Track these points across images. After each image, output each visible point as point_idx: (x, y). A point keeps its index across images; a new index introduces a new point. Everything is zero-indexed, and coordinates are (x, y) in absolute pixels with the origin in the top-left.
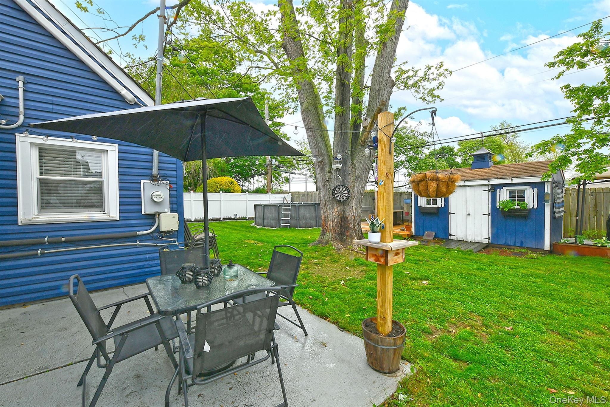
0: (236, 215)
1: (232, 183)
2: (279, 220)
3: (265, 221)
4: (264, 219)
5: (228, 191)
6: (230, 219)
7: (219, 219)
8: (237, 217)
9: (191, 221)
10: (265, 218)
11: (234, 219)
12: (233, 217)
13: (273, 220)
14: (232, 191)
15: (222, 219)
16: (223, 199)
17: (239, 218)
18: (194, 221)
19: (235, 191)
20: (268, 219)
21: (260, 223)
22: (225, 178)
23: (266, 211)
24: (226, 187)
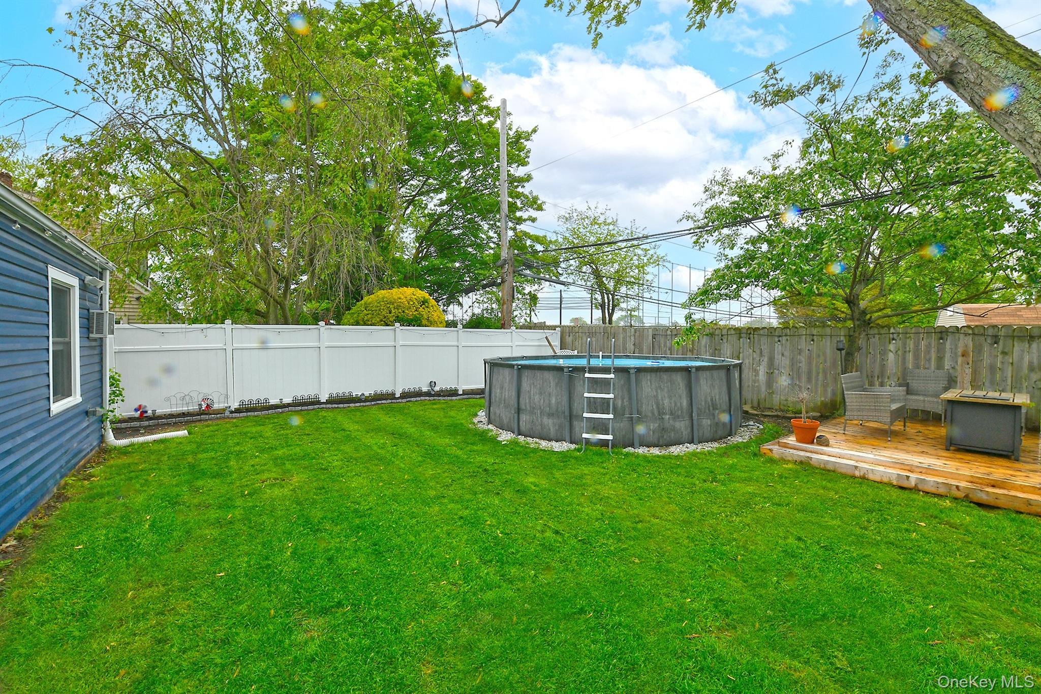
0: (432, 384)
1: (424, 302)
2: (572, 417)
3: (524, 417)
4: (519, 411)
5: (415, 322)
6: (419, 394)
7: (391, 396)
8: (437, 389)
9: (319, 403)
10: (523, 407)
11: (428, 394)
12: (425, 389)
13: (550, 415)
14: (424, 322)
15: (398, 395)
16: (401, 343)
17: (442, 391)
18: (328, 402)
19: (431, 323)
20: (532, 412)
21: (505, 421)
22: (408, 291)
23: (525, 385)
24: (411, 313)
